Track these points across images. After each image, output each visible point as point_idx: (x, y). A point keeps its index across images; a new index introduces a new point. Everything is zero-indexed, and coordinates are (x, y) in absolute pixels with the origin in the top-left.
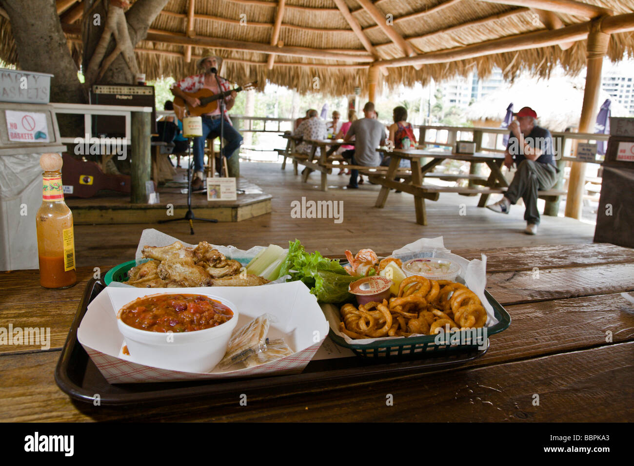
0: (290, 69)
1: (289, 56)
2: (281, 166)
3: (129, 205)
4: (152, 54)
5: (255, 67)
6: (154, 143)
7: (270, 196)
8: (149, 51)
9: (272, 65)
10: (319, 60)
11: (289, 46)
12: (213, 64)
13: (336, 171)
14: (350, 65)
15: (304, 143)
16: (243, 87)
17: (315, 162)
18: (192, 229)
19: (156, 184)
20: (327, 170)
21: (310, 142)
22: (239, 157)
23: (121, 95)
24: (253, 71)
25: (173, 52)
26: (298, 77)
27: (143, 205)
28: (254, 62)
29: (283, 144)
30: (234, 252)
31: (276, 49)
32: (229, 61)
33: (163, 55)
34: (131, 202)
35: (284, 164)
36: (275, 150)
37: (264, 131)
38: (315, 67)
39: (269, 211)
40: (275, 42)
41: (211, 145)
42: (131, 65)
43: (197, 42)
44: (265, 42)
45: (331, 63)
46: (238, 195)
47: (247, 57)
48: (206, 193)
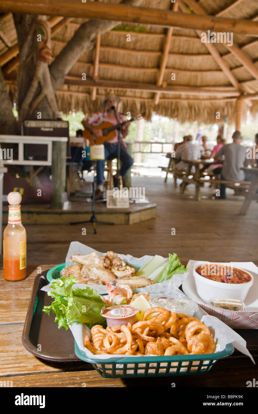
0: (172, 103)
1: (171, 93)
2: (163, 180)
3: (49, 211)
4: (67, 94)
5: (144, 102)
6: (68, 164)
7: (155, 205)
8: (65, 92)
9: (157, 101)
10: (195, 96)
11: (171, 85)
12: (113, 103)
13: (207, 184)
14: (220, 99)
15: (182, 162)
16: (135, 118)
17: (191, 177)
18: (95, 230)
19: (69, 194)
20: (200, 184)
21: (186, 162)
22: (131, 172)
23: (45, 127)
24: (143, 106)
25: (82, 92)
26: (178, 110)
27: (59, 211)
28: (144, 98)
29: (166, 162)
30: (131, 259)
31: (161, 88)
32: (125, 99)
33: (75, 95)
34: (50, 208)
35: (166, 178)
36: (159, 167)
37: (151, 152)
38: (192, 102)
39: (154, 217)
40: (160, 82)
41: (110, 165)
42: (52, 104)
43: (100, 85)
44: (153, 83)
45: (205, 97)
46: (130, 204)
47: (138, 95)
48: (105, 202)
